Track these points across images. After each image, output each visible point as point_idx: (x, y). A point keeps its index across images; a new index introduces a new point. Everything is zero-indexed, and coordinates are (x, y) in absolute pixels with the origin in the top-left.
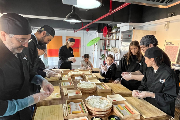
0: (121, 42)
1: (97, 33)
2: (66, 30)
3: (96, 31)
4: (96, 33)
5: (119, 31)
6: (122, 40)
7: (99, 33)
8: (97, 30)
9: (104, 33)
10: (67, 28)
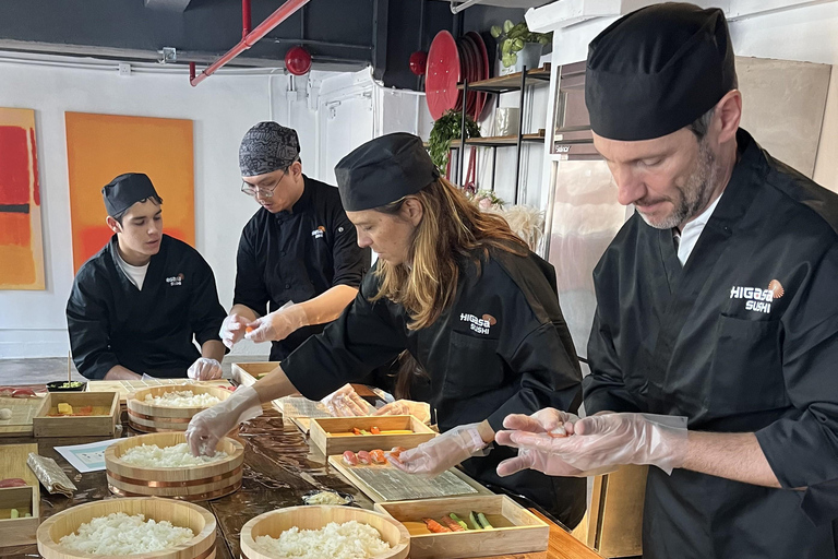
0: (557, 157)
1: (379, 91)
2: (126, 66)
3: (369, 70)
4: (369, 89)
5: (548, 66)
6: (559, 138)
7: (392, 91)
8: (377, 67)
9: (432, 88)
10: (126, 46)
